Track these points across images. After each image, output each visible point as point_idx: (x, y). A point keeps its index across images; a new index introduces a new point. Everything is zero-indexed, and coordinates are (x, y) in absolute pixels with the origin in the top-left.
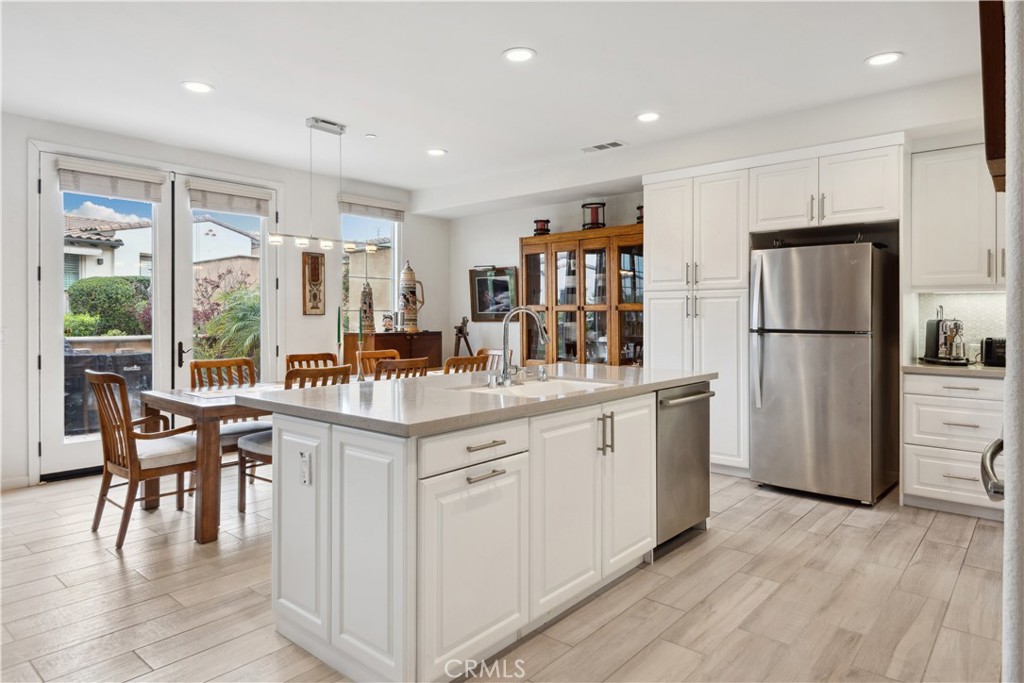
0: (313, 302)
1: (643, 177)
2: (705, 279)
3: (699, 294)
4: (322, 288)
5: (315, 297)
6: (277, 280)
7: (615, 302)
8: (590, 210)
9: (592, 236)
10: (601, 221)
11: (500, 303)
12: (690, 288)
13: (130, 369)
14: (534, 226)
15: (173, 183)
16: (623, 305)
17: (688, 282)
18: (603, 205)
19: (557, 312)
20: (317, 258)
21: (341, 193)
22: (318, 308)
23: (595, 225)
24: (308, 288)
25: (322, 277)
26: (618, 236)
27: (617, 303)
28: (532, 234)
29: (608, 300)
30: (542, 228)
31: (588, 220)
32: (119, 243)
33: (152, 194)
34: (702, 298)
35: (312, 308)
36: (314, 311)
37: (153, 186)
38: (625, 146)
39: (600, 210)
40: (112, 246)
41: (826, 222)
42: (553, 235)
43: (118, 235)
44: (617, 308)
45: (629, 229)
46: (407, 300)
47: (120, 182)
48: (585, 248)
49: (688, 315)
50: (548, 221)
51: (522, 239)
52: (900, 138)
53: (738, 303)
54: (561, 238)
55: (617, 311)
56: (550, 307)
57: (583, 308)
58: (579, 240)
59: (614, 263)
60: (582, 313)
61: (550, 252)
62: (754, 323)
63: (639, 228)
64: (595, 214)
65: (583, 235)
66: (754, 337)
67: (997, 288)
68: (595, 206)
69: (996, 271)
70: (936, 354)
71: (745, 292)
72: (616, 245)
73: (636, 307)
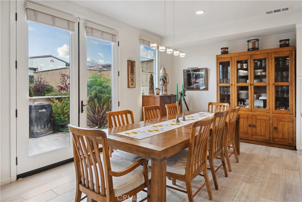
0: (131, 83)
1: (296, 25)
4: (134, 76)
5: (132, 80)
6: (119, 72)
7: (272, 81)
8: (251, 43)
9: (258, 53)
10: (256, 47)
11: (198, 83)
13: (42, 111)
15: (79, 23)
16: (278, 83)
18: (258, 40)
19: (237, 87)
20: (133, 63)
22: (133, 85)
23: (254, 49)
24: (130, 76)
25: (134, 71)
26: (274, 53)
27: (274, 82)
28: (220, 54)
30: (225, 52)
31: (250, 47)
33: (71, 27)
35: (132, 85)
36: (132, 86)
37: (71, 23)
39: (256, 43)
44: (274, 84)
46: (164, 81)
47: (56, 19)
48: (254, 58)
50: (228, 48)
54: (240, 54)
55: (274, 86)
56: (233, 84)
57: (253, 85)
58: (251, 55)
59: (272, 64)
60: (252, 87)
61: (233, 61)
63: (286, 49)
64: (254, 44)
65: (251, 53)
68: (253, 41)
72: (273, 57)
73: (285, 84)
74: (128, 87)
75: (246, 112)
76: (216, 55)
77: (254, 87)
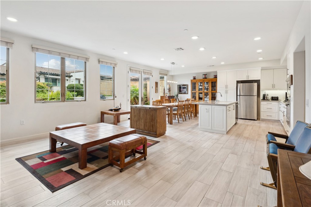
5: (157, 90)
6: (152, 87)
11: (184, 91)
17: (225, 88)
20: (157, 83)
21: (160, 71)
23: (205, 78)
29: (209, 91)
30: (194, 78)
31: (204, 77)
32: (72, 76)
34: (228, 90)
38: (215, 66)
40: (70, 77)
42: (197, 79)
43: (71, 74)
45: (213, 79)
46: (169, 90)
51: (191, 80)
52: (260, 68)
53: (234, 91)
54: (199, 80)
56: (197, 91)
59: (210, 84)
61: (197, 82)
62: (238, 94)
63: (215, 79)
64: (205, 76)
65: (204, 80)
66: (238, 97)
67: (273, 89)
68: (205, 75)
69: (273, 87)
70: (265, 99)
71: (236, 90)
72: (211, 81)
73: (215, 92)
74: (156, 92)
77: (205, 93)
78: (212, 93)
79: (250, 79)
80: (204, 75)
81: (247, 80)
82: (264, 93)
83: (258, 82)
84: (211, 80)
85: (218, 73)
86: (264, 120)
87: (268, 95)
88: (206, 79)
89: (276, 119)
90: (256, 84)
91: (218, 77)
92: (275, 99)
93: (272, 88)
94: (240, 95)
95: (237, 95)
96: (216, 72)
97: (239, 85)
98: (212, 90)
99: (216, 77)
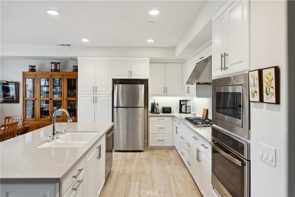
1: (78, 57)
2: (99, 91)
3: (97, 96)
7: (65, 97)
9: (56, 74)
10: (58, 69)
11: (9, 96)
12: (94, 94)
14: (29, 68)
16: (69, 98)
17: (93, 92)
18: (59, 63)
19: (40, 100)
23: (56, 70)
26: (67, 75)
27: (66, 98)
28: (28, 71)
29: (62, 96)
30: (33, 69)
31: (53, 68)
34: (98, 97)
38: (72, 46)
39: (58, 65)
41: (132, 78)
42: (37, 72)
44: (66, 99)
45: (71, 73)
48: (53, 78)
49: (93, 102)
50: (35, 66)
52: (149, 59)
53: (109, 99)
54: (42, 73)
55: (66, 101)
56: (37, 98)
57: (52, 99)
58: (51, 75)
59: (65, 84)
60: (52, 101)
61: (37, 78)
62: (115, 105)
63: (75, 73)
64: (56, 66)
65: (52, 73)
66: (115, 109)
67: (165, 96)
68: (56, 64)
69: (165, 92)
70: (154, 111)
71: (111, 96)
72: (66, 78)
73: (74, 99)
75: (47, 122)
76: (23, 72)
77: (54, 101)
78: (68, 102)
79: (133, 77)
80: (53, 65)
81: (129, 78)
82: (153, 102)
83: (145, 82)
84: (68, 74)
85: (79, 62)
86: (153, 149)
87: (158, 104)
88: (56, 73)
89: (170, 145)
90: (142, 87)
91: (78, 70)
92: (167, 110)
93: (163, 93)
94: (117, 107)
95: (113, 107)
96: (75, 59)
97: (116, 86)
98: (68, 96)
99: (76, 69)
